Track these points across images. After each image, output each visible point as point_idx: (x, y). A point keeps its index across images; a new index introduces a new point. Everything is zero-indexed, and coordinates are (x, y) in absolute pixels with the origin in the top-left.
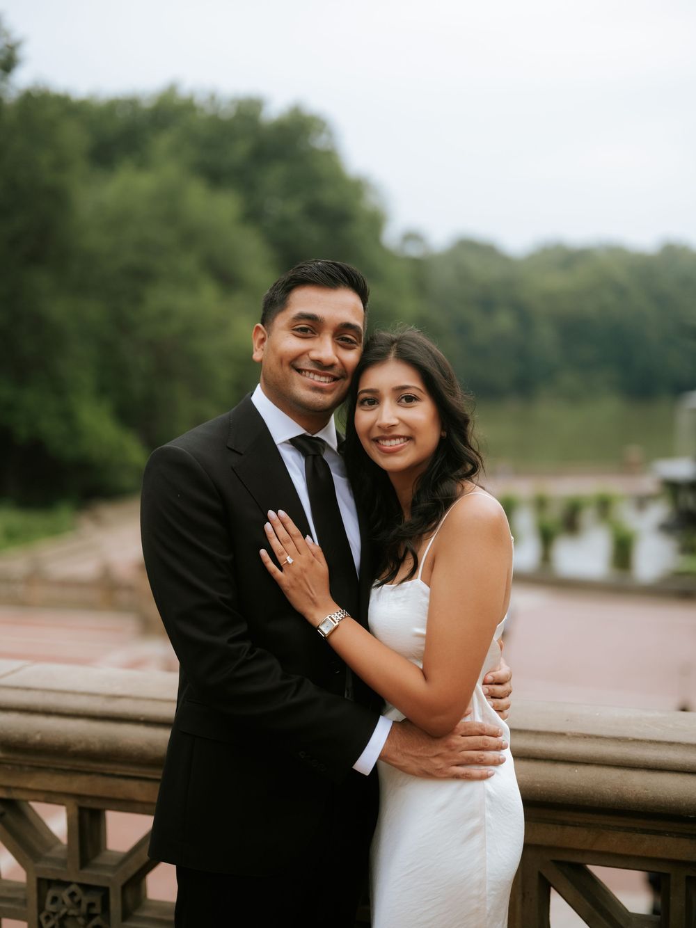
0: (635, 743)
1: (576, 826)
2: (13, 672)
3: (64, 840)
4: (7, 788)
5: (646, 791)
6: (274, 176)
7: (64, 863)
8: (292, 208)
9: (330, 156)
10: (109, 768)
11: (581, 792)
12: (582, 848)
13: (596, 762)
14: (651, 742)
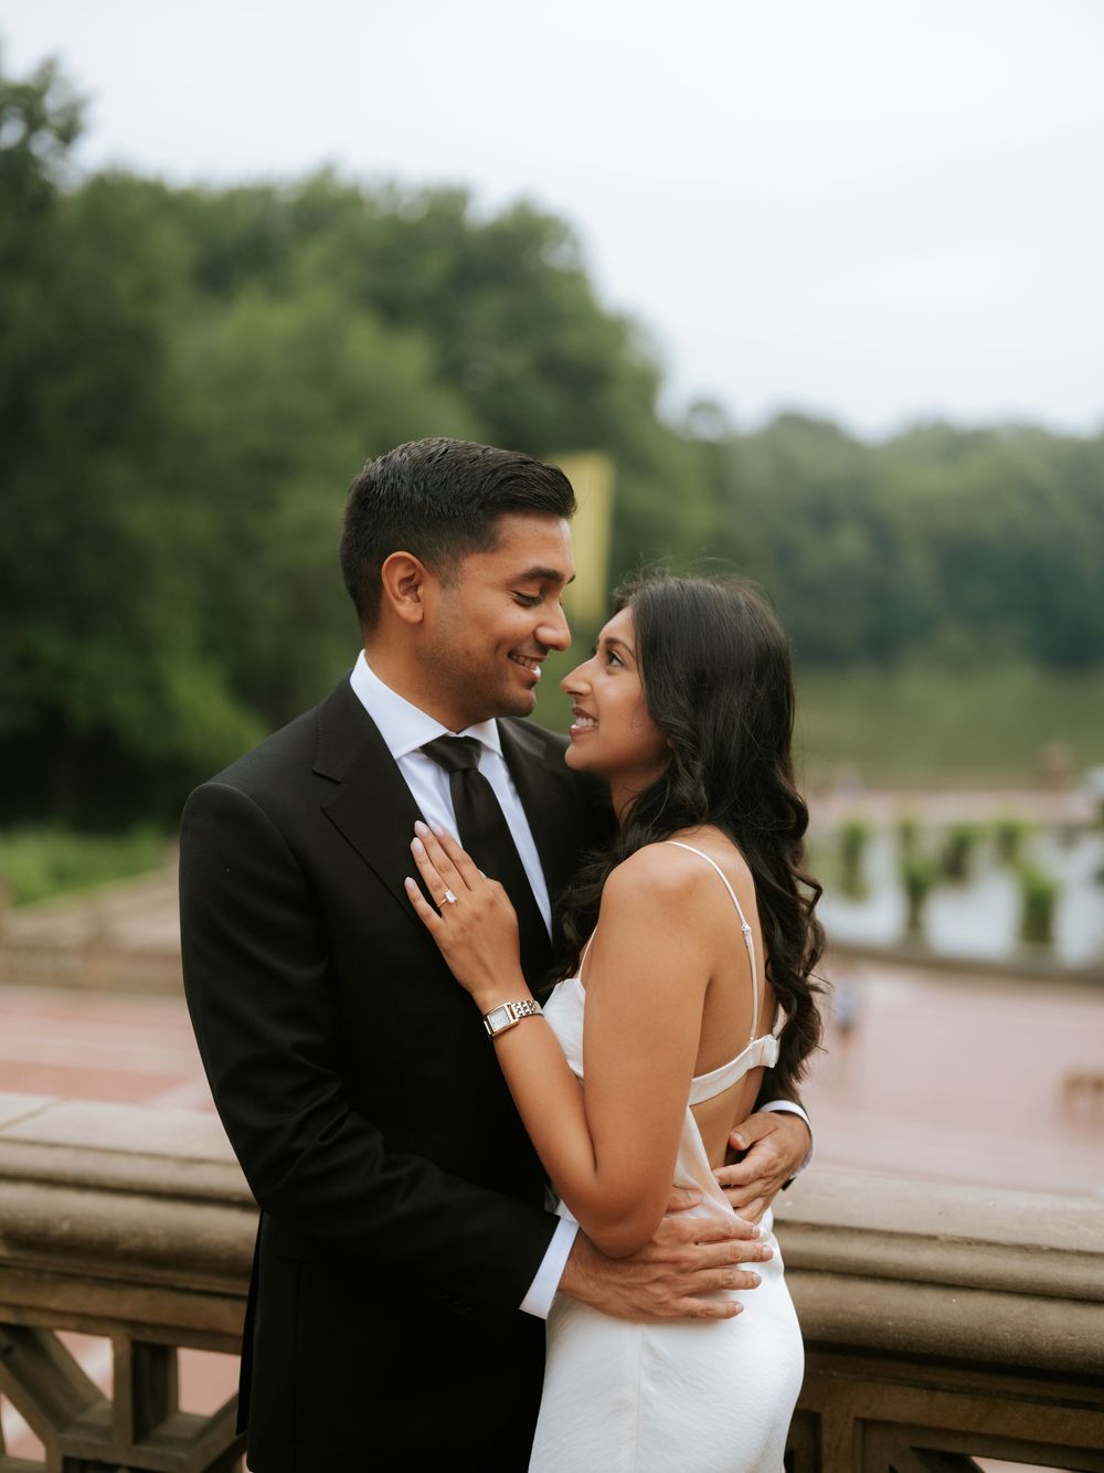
0: (1053, 1256)
1: (953, 1392)
2: (31, 1115)
3: (108, 1392)
4: (17, 1308)
5: (1070, 1338)
6: (486, 310)
7: (106, 1433)
8: (514, 362)
9: (577, 279)
10: (183, 1279)
11: (963, 1336)
12: (963, 1429)
13: (989, 1287)
14: (1080, 1254)
